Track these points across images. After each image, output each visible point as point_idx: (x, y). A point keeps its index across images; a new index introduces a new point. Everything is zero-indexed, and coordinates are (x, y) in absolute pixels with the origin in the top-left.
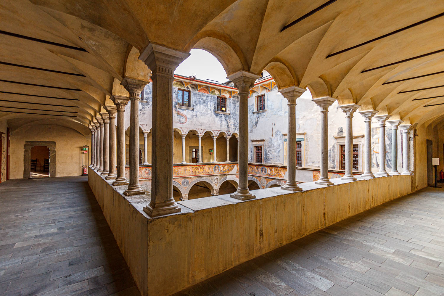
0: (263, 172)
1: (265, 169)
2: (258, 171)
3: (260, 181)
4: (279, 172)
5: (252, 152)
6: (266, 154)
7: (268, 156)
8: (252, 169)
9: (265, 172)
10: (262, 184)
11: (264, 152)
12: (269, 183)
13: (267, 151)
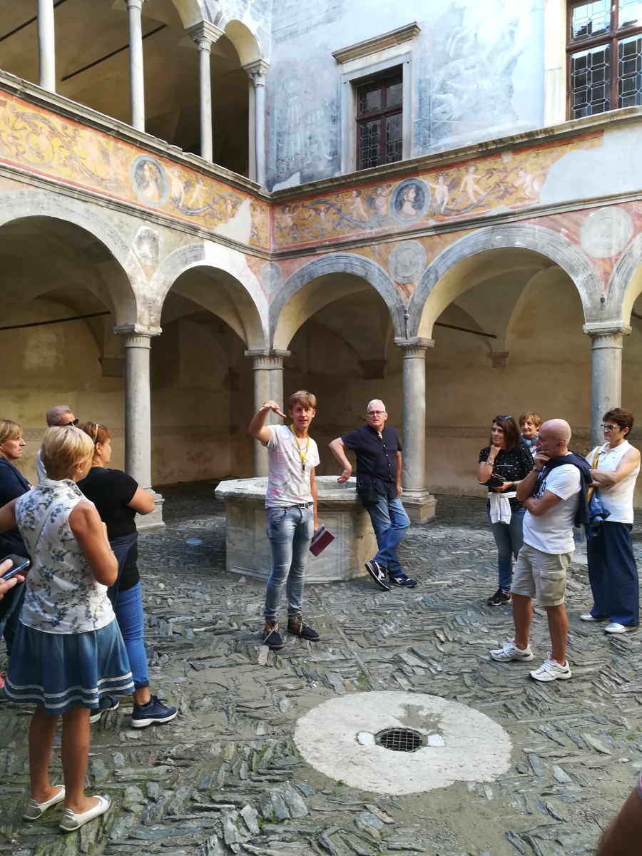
0: (408, 207)
1: (418, 190)
2: (376, 214)
3: (385, 263)
4: (510, 178)
5: (335, 120)
6: (425, 103)
7: (438, 110)
8: (339, 211)
9: (418, 203)
10: (396, 273)
11: (415, 99)
12: (443, 257)
13: (437, 86)
